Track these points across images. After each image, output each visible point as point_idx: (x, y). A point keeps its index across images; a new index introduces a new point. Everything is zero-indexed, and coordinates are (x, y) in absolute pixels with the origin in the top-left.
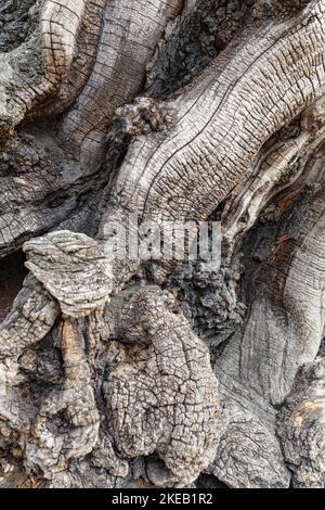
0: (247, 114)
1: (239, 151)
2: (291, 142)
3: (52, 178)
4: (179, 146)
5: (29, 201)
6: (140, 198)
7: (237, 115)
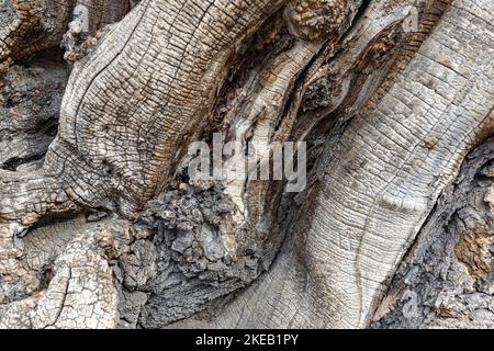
0: (168, 27)
1: (171, 70)
2: (283, 55)
3: (38, 108)
4: (98, 70)
5: (20, 130)
6: (69, 126)
7: (156, 30)
